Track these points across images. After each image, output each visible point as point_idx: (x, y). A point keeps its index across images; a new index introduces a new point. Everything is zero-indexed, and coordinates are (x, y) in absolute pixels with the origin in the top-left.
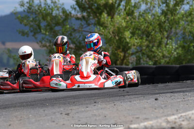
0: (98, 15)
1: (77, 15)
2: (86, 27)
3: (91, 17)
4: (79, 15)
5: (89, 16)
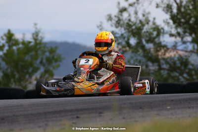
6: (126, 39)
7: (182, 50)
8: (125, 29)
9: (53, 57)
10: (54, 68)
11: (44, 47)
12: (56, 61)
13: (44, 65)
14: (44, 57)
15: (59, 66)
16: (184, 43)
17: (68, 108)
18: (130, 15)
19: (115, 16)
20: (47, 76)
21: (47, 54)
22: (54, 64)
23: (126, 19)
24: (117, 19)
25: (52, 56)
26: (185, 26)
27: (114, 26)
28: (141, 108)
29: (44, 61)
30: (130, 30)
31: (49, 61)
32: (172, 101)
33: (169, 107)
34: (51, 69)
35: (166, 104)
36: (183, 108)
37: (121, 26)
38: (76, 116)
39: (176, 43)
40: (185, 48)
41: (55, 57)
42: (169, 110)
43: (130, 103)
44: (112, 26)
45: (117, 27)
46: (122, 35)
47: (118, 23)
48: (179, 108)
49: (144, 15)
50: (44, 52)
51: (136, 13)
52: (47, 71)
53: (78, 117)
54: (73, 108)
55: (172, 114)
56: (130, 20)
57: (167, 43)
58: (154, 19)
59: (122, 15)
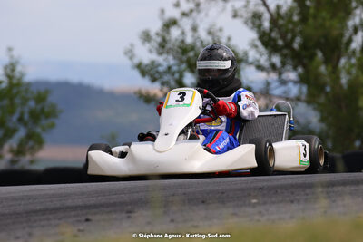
0: (305, 61)
1: (258, 61)
2: (277, 88)
3: (289, 67)
4: (264, 61)
5: (283, 64)
6: (177, 76)
7: (280, 97)
8: (175, 58)
9: (42, 110)
10: (44, 130)
11: (27, 91)
12: (48, 116)
13: (25, 125)
14: (26, 110)
15: (53, 126)
16: (284, 83)
17: (69, 203)
18: (183, 33)
19: (157, 34)
20: (31, 143)
21: (32, 104)
22: (44, 122)
23: (176, 40)
24: (159, 39)
25: (39, 107)
26: (285, 51)
27: (155, 51)
28: (203, 202)
29: (26, 117)
30: (185, 58)
31: (36, 116)
32: (260, 189)
33: (254, 201)
34: (39, 130)
35: (250, 195)
36: (282, 202)
37: (168, 53)
38: (84, 218)
39: (268, 84)
40: (285, 92)
41: (46, 110)
42: (254, 205)
43: (185, 194)
44: (150, 51)
45: (160, 54)
46: (169, 68)
47: (163, 47)
48: (274, 203)
49: (210, 33)
50: (25, 101)
51: (194, 29)
52: (30, 136)
53: (87, 220)
54: (79, 202)
55: (260, 213)
56: (183, 41)
57: (252, 82)
58: (229, 39)
59: (168, 32)
